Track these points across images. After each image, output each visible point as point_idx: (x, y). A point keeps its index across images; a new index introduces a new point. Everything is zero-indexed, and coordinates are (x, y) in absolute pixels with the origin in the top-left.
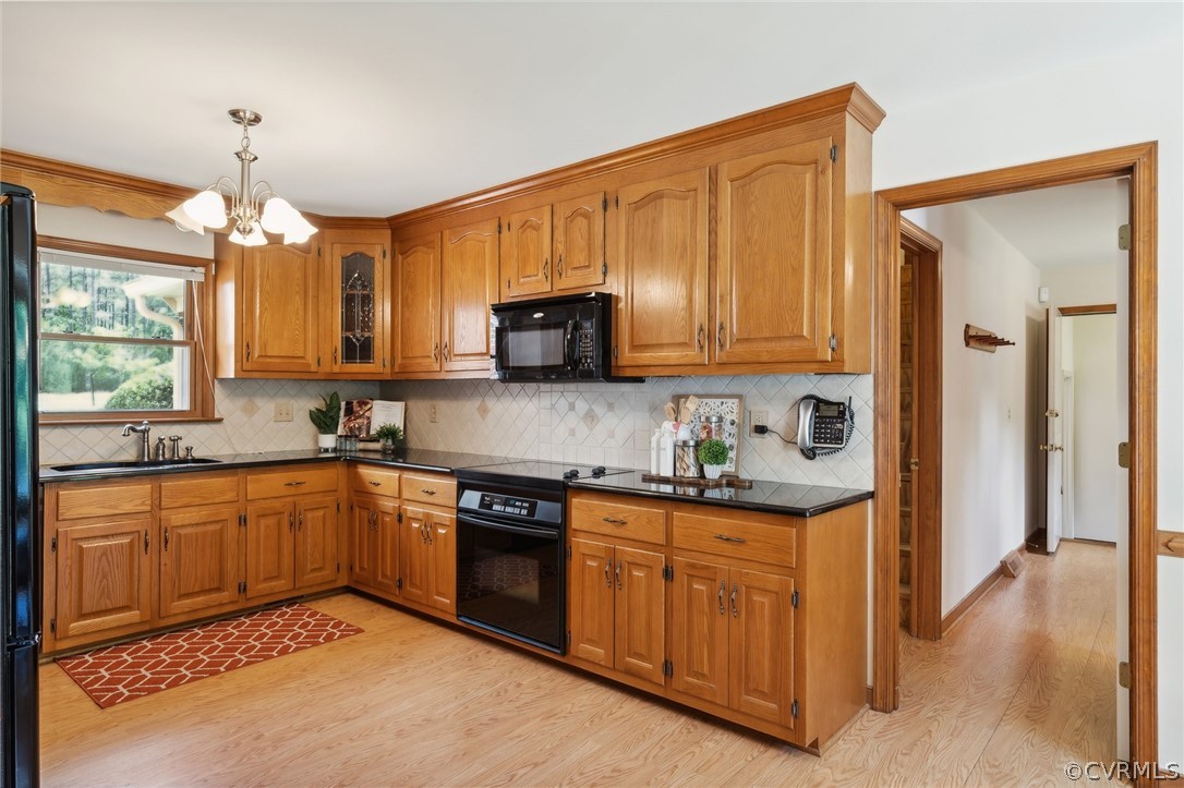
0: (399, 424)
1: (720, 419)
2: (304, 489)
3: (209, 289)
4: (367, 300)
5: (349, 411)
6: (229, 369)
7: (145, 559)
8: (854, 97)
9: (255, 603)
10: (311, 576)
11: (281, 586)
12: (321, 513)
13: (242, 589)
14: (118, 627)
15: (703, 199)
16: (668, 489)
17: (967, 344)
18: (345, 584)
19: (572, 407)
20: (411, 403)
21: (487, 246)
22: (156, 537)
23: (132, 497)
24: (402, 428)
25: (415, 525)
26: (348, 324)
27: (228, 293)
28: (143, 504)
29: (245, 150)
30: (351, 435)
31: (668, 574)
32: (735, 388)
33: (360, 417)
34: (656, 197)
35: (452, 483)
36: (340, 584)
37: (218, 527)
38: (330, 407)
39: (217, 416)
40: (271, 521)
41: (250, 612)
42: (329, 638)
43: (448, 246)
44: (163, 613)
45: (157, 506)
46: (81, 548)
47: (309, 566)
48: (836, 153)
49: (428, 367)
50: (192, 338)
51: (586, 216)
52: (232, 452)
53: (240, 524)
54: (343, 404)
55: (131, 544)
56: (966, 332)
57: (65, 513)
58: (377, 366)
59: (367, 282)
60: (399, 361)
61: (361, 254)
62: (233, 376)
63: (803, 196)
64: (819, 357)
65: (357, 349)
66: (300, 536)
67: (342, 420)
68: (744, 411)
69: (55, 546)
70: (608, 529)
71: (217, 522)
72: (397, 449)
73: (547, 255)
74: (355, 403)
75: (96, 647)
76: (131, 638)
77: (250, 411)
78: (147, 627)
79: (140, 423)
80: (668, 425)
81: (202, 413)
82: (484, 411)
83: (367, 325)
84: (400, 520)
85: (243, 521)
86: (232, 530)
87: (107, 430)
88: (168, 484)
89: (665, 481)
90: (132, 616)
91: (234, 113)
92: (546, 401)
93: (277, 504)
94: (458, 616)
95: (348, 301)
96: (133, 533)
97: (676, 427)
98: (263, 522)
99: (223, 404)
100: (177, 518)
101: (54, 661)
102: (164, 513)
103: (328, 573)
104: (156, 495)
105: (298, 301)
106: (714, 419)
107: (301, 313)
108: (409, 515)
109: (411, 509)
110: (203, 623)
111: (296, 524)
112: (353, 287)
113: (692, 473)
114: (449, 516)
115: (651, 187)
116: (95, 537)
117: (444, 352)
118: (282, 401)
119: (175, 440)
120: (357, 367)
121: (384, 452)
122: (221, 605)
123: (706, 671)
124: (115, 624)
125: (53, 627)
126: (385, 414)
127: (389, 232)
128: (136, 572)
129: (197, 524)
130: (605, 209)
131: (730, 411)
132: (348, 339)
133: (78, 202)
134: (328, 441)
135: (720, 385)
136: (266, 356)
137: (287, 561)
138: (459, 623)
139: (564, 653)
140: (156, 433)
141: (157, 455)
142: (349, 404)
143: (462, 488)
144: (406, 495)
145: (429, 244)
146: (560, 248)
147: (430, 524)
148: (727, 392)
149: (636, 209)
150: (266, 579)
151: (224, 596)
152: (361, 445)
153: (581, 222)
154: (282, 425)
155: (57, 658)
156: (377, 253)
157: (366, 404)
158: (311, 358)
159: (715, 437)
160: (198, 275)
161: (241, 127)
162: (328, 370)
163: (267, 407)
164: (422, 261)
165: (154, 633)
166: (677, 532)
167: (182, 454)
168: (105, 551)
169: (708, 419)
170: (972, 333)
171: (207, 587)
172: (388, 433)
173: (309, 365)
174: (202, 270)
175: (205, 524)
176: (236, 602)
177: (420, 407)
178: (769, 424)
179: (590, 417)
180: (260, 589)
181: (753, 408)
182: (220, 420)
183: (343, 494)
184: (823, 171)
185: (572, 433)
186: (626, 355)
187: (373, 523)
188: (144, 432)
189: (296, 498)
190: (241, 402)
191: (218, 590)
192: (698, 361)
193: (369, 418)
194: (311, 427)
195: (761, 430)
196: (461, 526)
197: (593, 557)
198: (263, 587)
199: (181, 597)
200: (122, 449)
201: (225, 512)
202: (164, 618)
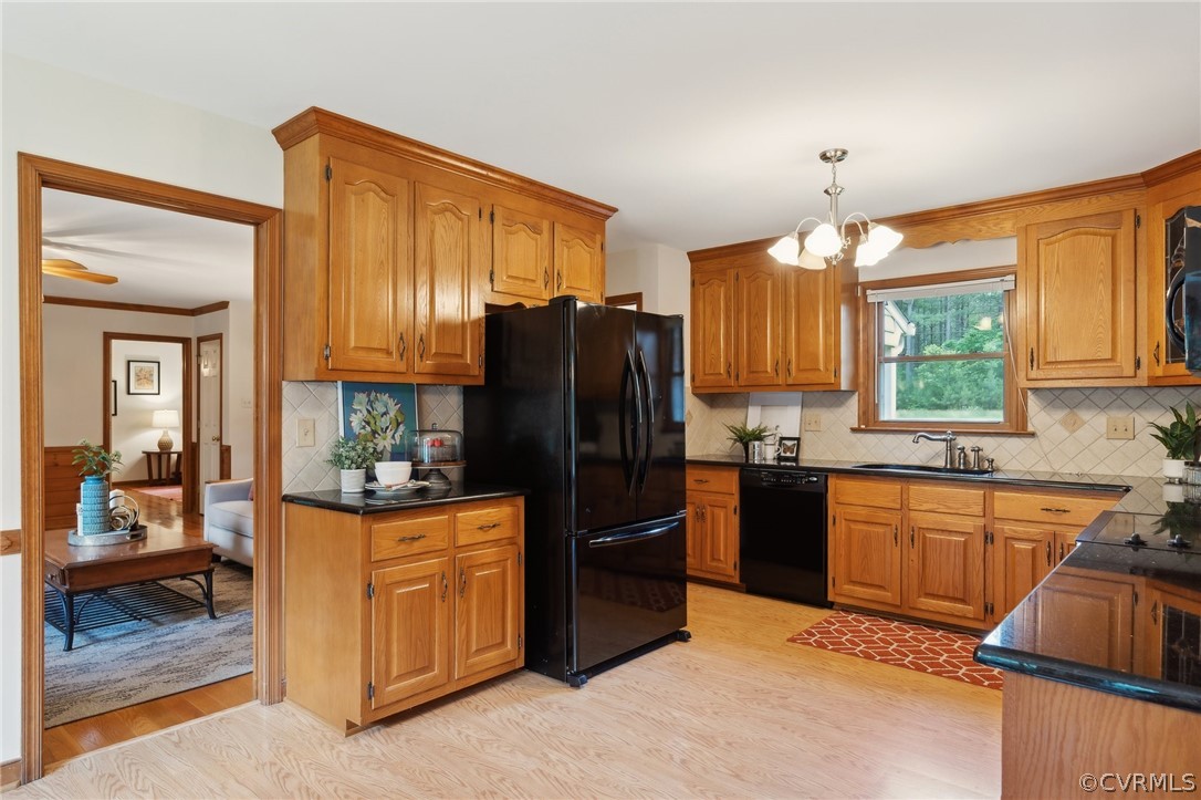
7: (896, 551)
13: (989, 610)
14: (875, 602)
22: (905, 533)
28: (894, 501)
29: (834, 184)
37: (963, 538)
39: (1030, 429)
40: (1025, 548)
44: (911, 604)
45: (906, 505)
46: (850, 528)
52: (1049, 470)
53: (986, 542)
57: (842, 498)
69: (835, 522)
71: (962, 533)
77: (1073, 425)
78: (898, 611)
81: (1018, 428)
85: (989, 538)
86: (978, 545)
93: (1034, 530)
96: (886, 525)
98: (1015, 546)
99: (1036, 416)
100: (922, 521)
102: (913, 514)
107: (1107, 305)
116: (858, 522)
118: (1120, 416)
119: (978, 450)
122: (966, 618)
124: (873, 599)
125: (834, 582)
129: (942, 531)
134: (1173, 470)
136: (1056, 363)
140: (962, 441)
141: (959, 463)
151: (969, 611)
154: (1119, 443)
160: (1008, 283)
161: (830, 165)
163: (1095, 422)
167: (983, 465)
168: (866, 535)
171: (951, 595)
173: (1125, 369)
175: (948, 532)
182: (1033, 435)
188: (947, 440)
189: (1056, 528)
190: (1060, 414)
194: (1161, 449)
199: (928, 595)
200: (937, 455)
201: (969, 524)
202: (913, 608)
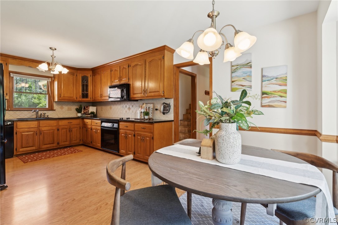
0: (95, 111)
1: (149, 108)
2: (72, 124)
3: (52, 83)
4: (87, 86)
5: (84, 109)
6: (56, 99)
7: (36, 137)
8: (166, 47)
9: (61, 147)
10: (74, 141)
11: (67, 143)
12: (76, 129)
13: (58, 143)
14: (31, 150)
15: (144, 65)
16: (139, 121)
17: (206, 94)
18: (82, 143)
19: (126, 107)
20: (98, 107)
21: (109, 74)
22: (39, 132)
23: (34, 124)
24: (95, 112)
25: (94, 130)
26: (83, 90)
27: (56, 83)
28: (36, 126)
29: (53, 55)
30: (85, 113)
31: (134, 136)
32: (152, 102)
33: (87, 110)
34: (137, 65)
35: (100, 121)
36: (80, 143)
37: (53, 131)
38: (80, 108)
39: (54, 109)
40: (65, 130)
41: (60, 148)
42: (75, 152)
43: (102, 74)
44: (40, 148)
45: (39, 126)
46: (22, 134)
47: (74, 140)
48: (164, 57)
49: (99, 99)
50: (49, 93)
51: (125, 68)
54: (83, 107)
55: (33, 134)
56: (205, 92)
57: (18, 127)
58: (89, 99)
59: (87, 81)
60: (93, 98)
61: (86, 76)
62: (57, 101)
63: (159, 65)
64: (161, 95)
65: (85, 95)
66: (71, 133)
67: (83, 110)
68: (154, 107)
69: (16, 133)
70: (125, 128)
71: (52, 130)
72: (94, 116)
73: (119, 76)
74: (86, 107)
75: (26, 154)
76: (34, 152)
77: (62, 108)
78: (37, 151)
79: (37, 110)
80: (140, 109)
81: (51, 108)
82: (111, 108)
83: (87, 90)
84: (91, 129)
85: (58, 130)
86: (56, 131)
87: (29, 111)
88: (41, 122)
89: (138, 119)
90: (34, 148)
91: (51, 48)
92: (122, 106)
93: (66, 127)
94: (101, 147)
95: (83, 86)
96: (33, 131)
97: (141, 109)
98: (63, 130)
99: (55, 106)
100: (43, 129)
101: (17, 157)
102: (40, 128)
103: (78, 141)
104: (39, 124)
105: (72, 85)
106: (148, 108)
107: (72, 88)
108: (93, 128)
109: (93, 127)
110: (49, 150)
111: (70, 131)
112: (84, 83)
113: (143, 118)
114: (100, 128)
115: (136, 63)
116: (25, 132)
117: (101, 96)
118: (69, 107)
119: (44, 114)
120: (85, 99)
121: (91, 116)
122: (54, 147)
123: (140, 153)
124: (29, 150)
125: (16, 150)
126: (92, 109)
127: (91, 71)
128: (34, 139)
129: (48, 130)
130: (128, 67)
131: (151, 106)
132: (83, 93)
133: (21, 65)
134: (79, 115)
135: (151, 101)
136: (64, 97)
137: (68, 139)
138: (102, 149)
139: (119, 152)
140: (40, 113)
141: (40, 117)
142: (84, 107)
143: (102, 122)
144: (92, 124)
145: (99, 74)
146: (121, 74)
147: (97, 130)
148: (151, 103)
149: (134, 67)
150: (64, 142)
151: (54, 145)
152: (86, 116)
153: (124, 70)
154: (69, 111)
155: (17, 156)
156: (89, 76)
157: (88, 107)
158: (75, 97)
159: (148, 111)
160: (50, 80)
161: (52, 51)
162: (79, 100)
163: (66, 108)
164: (98, 77)
165: (39, 152)
166: (136, 127)
167: (46, 117)
168: (27, 135)
169: (147, 108)
170: (206, 92)
171: (50, 143)
172: (92, 113)
173: (74, 99)
174: (51, 79)
175: (50, 130)
176: (56, 146)
177: (99, 108)
178: (158, 108)
179: (129, 108)
180: (62, 144)
181: (155, 106)
182: (55, 110)
183: (81, 125)
184: (162, 61)
185: (126, 112)
186: (132, 95)
187: (87, 130)
188: (37, 112)
189: (70, 126)
190: (60, 106)
191: (53, 143)
192: (143, 96)
193: (88, 110)
194: (76, 112)
195: (157, 110)
196: (102, 129)
197: (123, 134)
198: (63, 143)
199: (44, 145)
200: (33, 115)
201: (54, 128)
202: (41, 149)
